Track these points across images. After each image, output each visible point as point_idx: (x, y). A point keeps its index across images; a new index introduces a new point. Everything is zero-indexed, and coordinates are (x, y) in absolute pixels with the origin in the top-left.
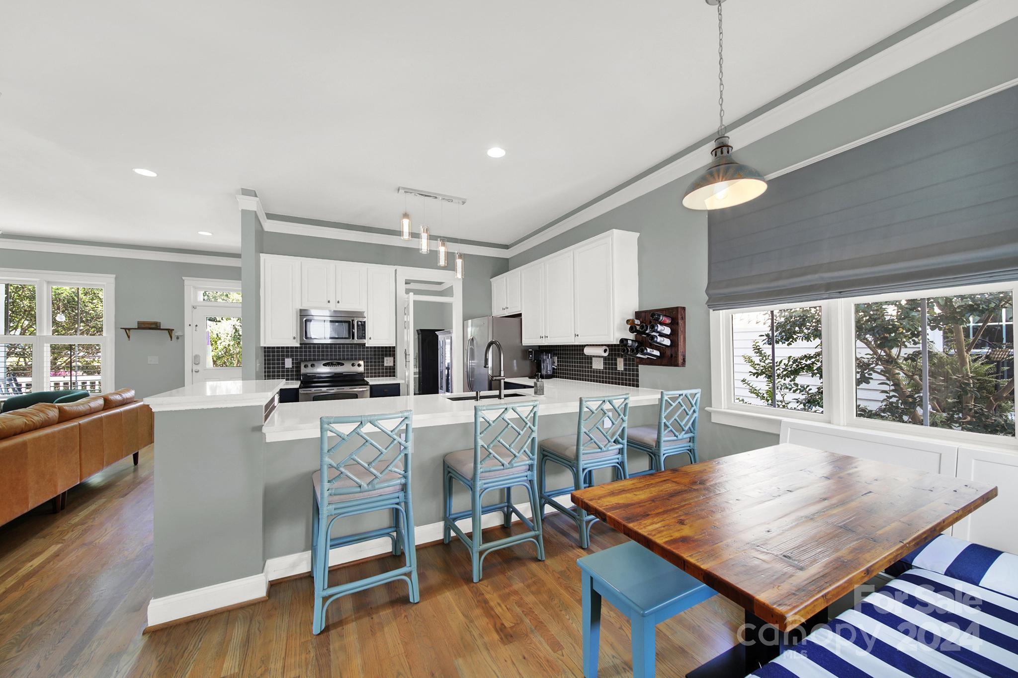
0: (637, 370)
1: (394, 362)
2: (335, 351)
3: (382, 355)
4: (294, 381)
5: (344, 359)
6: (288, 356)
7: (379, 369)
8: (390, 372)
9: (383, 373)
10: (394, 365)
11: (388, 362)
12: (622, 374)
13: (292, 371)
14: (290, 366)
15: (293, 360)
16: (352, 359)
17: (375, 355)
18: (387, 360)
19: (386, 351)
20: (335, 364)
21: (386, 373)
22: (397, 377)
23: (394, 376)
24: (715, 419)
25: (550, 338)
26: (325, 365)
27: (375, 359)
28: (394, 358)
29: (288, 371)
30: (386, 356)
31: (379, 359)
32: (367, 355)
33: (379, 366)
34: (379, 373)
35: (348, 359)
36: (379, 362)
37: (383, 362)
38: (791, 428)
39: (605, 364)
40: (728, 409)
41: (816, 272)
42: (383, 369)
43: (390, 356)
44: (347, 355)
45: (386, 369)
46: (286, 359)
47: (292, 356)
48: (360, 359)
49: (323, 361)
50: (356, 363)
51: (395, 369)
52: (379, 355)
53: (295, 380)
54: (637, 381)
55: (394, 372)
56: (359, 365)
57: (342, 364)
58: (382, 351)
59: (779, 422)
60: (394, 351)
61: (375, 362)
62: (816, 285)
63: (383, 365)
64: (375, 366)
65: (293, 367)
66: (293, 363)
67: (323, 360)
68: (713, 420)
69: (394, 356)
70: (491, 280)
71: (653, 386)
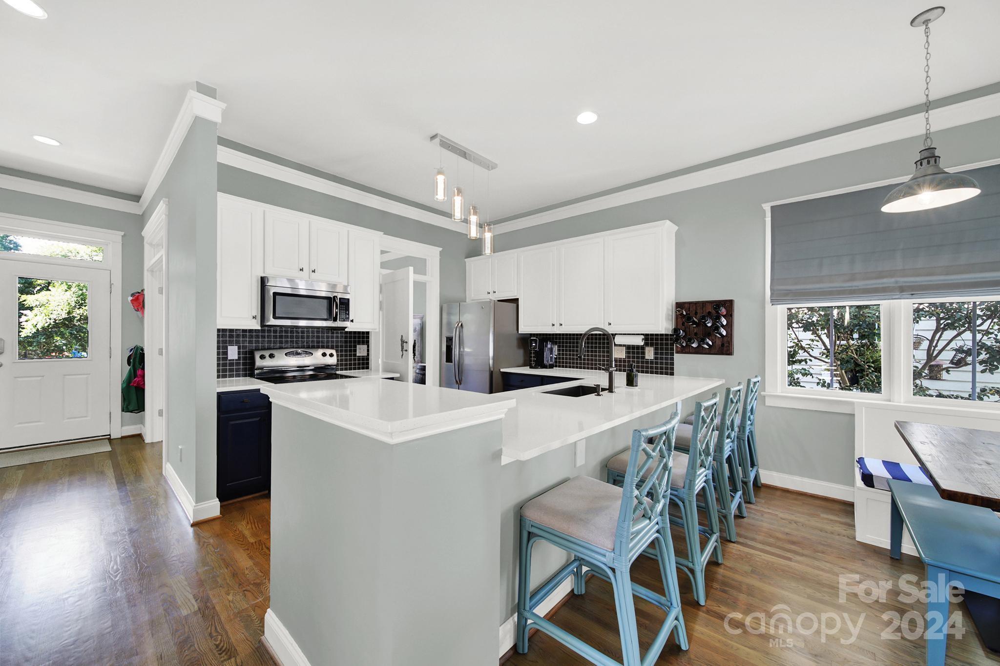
0: (672, 359)
1: (368, 350)
2: (297, 337)
3: (355, 342)
4: (241, 378)
5: (310, 347)
6: (231, 343)
7: (350, 360)
8: (363, 364)
9: (355, 364)
10: (368, 354)
11: (361, 351)
12: (652, 363)
13: (238, 364)
14: (236, 357)
15: (239, 348)
17: (346, 342)
18: (360, 349)
19: (359, 337)
20: (302, 354)
21: (359, 364)
22: (371, 370)
23: (368, 368)
24: (769, 402)
25: (565, 326)
26: (287, 355)
27: (346, 347)
28: (368, 347)
29: (231, 364)
30: (359, 344)
31: (350, 346)
32: (337, 342)
33: (350, 355)
34: (350, 364)
35: (315, 347)
36: (350, 351)
37: (355, 351)
38: (865, 407)
39: (628, 353)
40: (782, 393)
41: (892, 276)
42: (355, 360)
43: (363, 343)
44: (313, 341)
45: (359, 359)
46: (229, 347)
47: (237, 343)
48: (329, 347)
49: (284, 350)
50: (327, 352)
51: (368, 360)
52: (350, 342)
53: (243, 376)
54: (672, 369)
55: (368, 364)
56: (331, 355)
57: (311, 354)
58: (355, 337)
59: (852, 404)
60: (368, 337)
61: (346, 351)
62: (889, 287)
63: (355, 355)
64: (346, 356)
65: (239, 358)
66: (239, 353)
67: (283, 348)
68: (767, 404)
69: (367, 343)
70: (466, 260)
71: (693, 374)
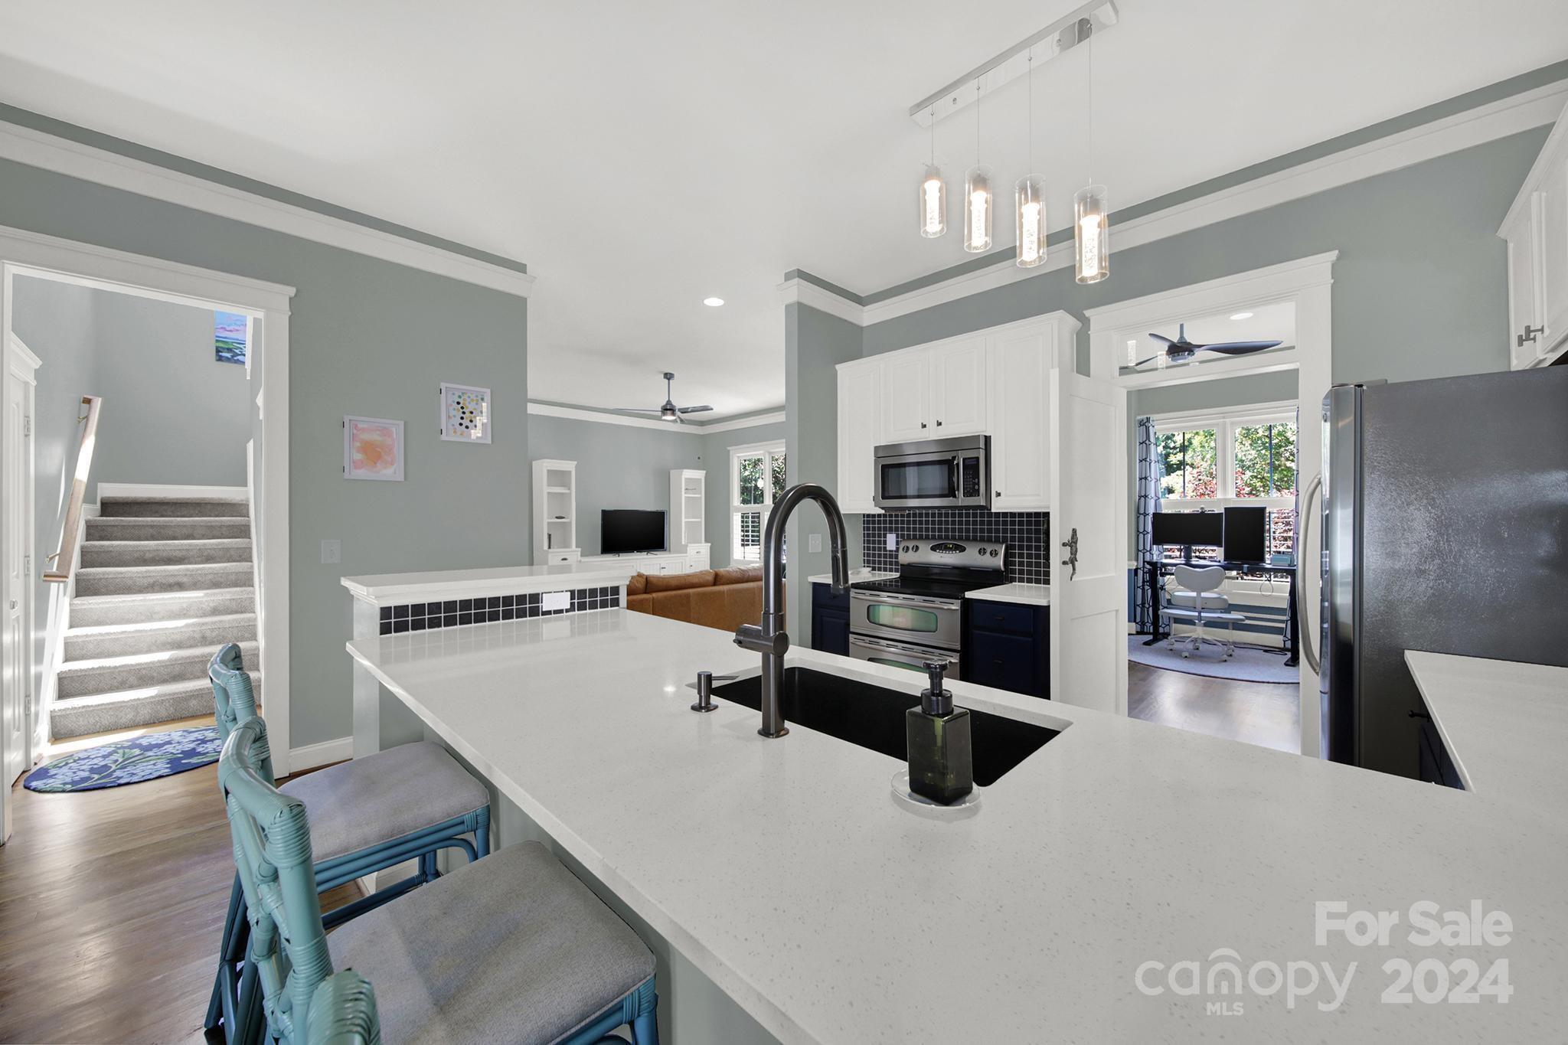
5: (968, 539)
14: (894, 547)
16: (982, 540)
20: (951, 548)
26: (933, 549)
29: (891, 556)
35: (975, 539)
46: (888, 535)
48: (997, 541)
49: (932, 541)
50: (989, 548)
56: (994, 554)
57: (962, 549)
65: (897, 548)
66: (897, 542)
67: (934, 538)
